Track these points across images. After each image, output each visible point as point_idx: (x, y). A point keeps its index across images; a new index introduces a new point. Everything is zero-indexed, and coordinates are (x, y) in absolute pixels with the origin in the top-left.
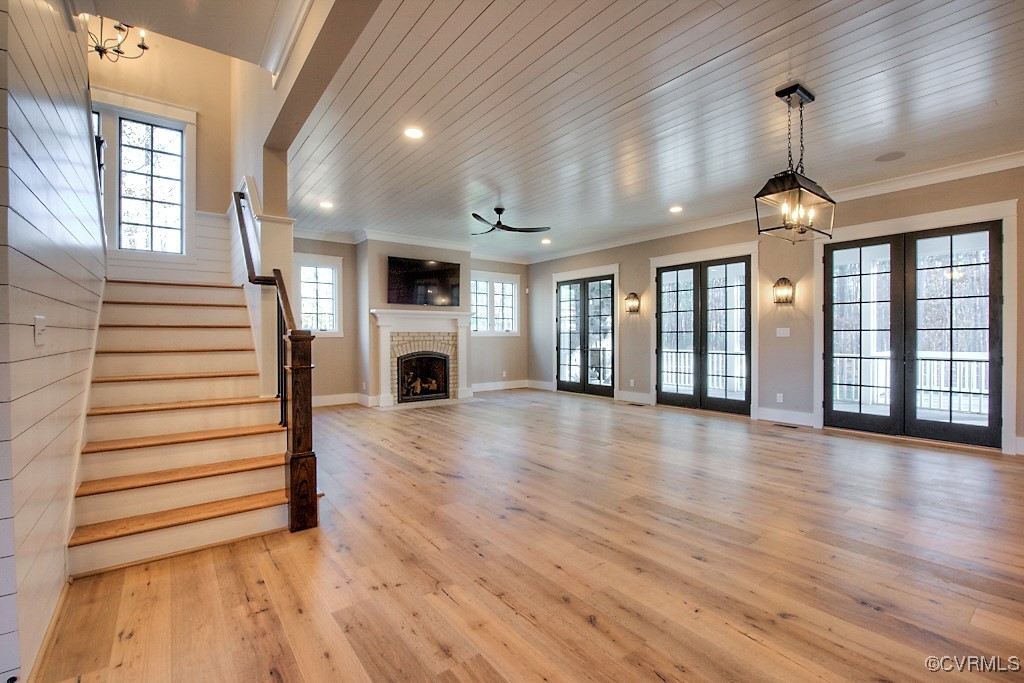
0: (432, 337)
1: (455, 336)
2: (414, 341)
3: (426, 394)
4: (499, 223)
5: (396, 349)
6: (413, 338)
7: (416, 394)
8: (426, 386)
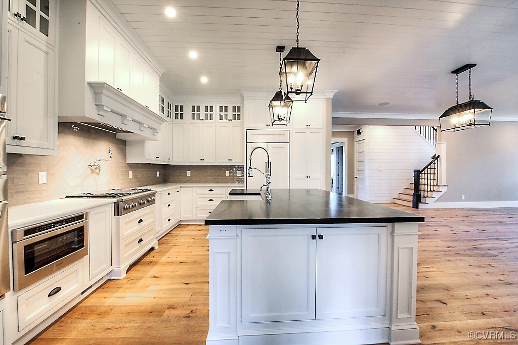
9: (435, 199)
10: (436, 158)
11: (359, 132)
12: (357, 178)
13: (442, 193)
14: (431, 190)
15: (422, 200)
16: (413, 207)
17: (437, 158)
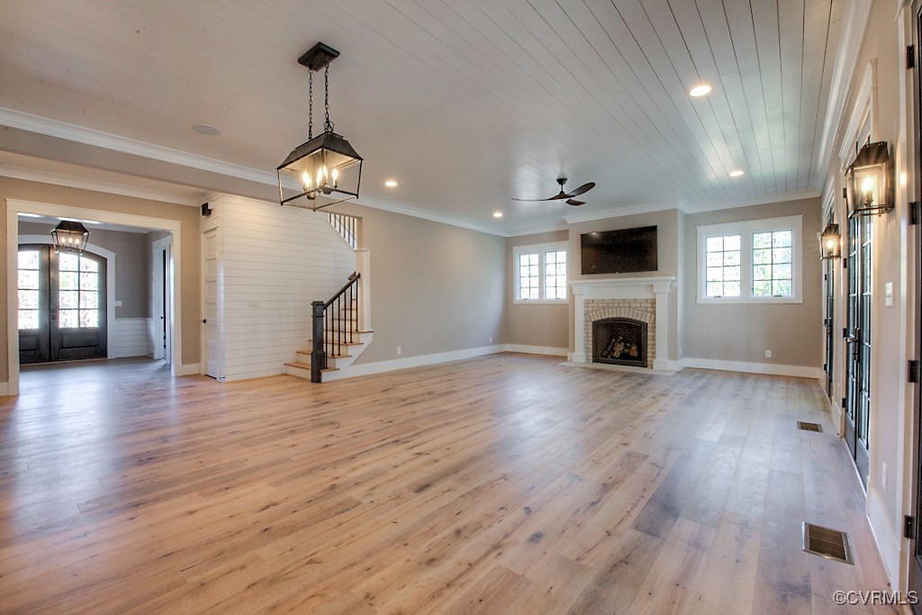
0: (628, 303)
1: (654, 303)
2: (608, 307)
3: (625, 359)
4: (562, 192)
5: (591, 314)
6: (608, 304)
7: (613, 357)
8: (626, 351)
9: (352, 360)
10: (355, 278)
11: (206, 211)
12: (205, 321)
13: (364, 347)
14: (345, 342)
15: (329, 362)
16: (312, 381)
17: (356, 280)
